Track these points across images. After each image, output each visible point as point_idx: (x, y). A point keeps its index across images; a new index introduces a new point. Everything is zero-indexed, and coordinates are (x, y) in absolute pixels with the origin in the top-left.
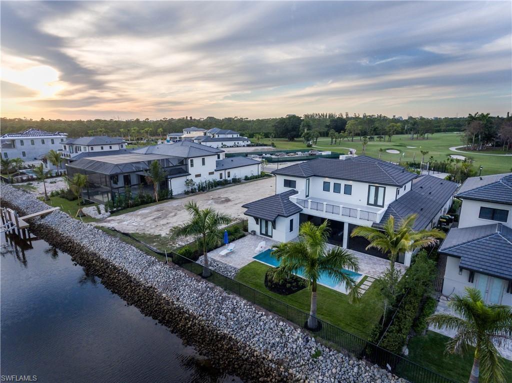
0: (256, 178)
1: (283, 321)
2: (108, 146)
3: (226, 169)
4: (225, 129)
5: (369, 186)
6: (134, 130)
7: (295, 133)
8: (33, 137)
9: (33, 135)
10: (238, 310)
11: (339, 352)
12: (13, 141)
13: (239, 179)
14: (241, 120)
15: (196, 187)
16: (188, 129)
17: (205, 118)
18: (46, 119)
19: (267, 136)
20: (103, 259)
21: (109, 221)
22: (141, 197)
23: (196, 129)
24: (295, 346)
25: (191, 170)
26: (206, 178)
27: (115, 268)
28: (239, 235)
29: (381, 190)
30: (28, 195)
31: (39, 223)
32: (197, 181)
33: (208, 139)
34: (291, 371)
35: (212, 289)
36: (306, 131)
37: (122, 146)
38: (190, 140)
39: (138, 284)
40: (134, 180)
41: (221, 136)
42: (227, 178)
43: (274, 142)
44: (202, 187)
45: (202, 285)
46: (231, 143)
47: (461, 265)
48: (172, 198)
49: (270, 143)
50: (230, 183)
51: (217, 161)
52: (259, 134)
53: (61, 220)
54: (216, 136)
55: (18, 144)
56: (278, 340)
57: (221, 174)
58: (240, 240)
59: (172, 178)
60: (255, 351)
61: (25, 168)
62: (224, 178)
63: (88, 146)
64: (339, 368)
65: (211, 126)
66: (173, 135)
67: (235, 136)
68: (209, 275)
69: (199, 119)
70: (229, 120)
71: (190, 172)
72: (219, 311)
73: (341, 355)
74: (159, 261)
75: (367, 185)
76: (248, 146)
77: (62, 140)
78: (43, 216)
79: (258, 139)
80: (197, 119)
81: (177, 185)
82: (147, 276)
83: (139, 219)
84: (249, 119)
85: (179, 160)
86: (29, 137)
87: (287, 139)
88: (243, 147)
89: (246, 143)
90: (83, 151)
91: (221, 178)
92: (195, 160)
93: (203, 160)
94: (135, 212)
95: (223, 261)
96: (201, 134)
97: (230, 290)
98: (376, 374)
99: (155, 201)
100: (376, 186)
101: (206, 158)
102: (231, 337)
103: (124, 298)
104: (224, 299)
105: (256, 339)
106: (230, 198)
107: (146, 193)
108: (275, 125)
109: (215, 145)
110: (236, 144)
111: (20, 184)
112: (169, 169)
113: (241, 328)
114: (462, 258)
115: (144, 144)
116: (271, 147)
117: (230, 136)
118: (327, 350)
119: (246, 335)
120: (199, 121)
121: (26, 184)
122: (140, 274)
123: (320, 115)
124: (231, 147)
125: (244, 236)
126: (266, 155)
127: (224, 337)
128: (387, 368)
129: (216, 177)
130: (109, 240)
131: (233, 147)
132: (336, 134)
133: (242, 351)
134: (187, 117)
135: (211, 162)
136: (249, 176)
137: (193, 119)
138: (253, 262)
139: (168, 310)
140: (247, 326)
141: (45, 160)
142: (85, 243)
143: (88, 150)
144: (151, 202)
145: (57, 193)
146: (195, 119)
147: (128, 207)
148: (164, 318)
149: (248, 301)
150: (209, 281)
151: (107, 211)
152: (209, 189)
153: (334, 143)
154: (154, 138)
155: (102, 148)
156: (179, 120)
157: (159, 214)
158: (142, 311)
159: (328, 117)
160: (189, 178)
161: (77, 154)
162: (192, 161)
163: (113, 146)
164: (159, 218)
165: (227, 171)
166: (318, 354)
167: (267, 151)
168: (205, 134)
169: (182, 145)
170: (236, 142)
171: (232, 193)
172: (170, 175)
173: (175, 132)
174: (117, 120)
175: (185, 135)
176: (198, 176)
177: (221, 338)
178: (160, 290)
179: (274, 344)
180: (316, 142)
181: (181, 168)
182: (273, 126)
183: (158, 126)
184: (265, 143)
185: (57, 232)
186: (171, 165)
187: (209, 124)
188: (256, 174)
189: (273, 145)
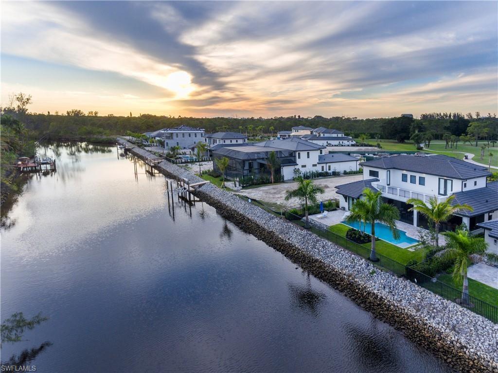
0: (354, 173)
1: (354, 255)
2: (235, 140)
3: (327, 163)
4: (331, 128)
5: (439, 179)
6: (250, 127)
7: (404, 135)
8: (184, 132)
9: (184, 130)
10: (326, 247)
11: (387, 272)
12: (172, 134)
13: (338, 173)
14: (348, 120)
15: (302, 175)
16: (297, 127)
17: (313, 117)
18: (183, 116)
19: (372, 136)
20: (241, 214)
21: (242, 192)
22: (262, 178)
23: (304, 128)
24: (360, 268)
25: (298, 161)
26: (310, 169)
27: (249, 220)
28: (332, 208)
29: (449, 183)
30: (188, 172)
31: (198, 190)
32: (303, 170)
33: (315, 138)
34: (356, 280)
35: (310, 235)
36: (417, 132)
37: (245, 141)
38: (298, 137)
39: (264, 230)
40: (256, 166)
41: (326, 135)
42: (328, 171)
43: (380, 143)
44: (307, 176)
45: (304, 232)
46: (336, 142)
47: (490, 234)
48: (284, 182)
49: (376, 144)
50: (330, 175)
51: (319, 156)
52: (364, 134)
53: (212, 189)
54: (322, 135)
55: (174, 136)
56: (350, 264)
57: (323, 167)
58: (333, 212)
59: (283, 166)
60: (335, 269)
61: (181, 154)
62: (325, 170)
63: (222, 139)
64: (385, 280)
65: (318, 125)
66: (283, 133)
67: (340, 135)
68: (310, 227)
69: (306, 117)
70: (337, 119)
71: (297, 163)
72: (314, 247)
73: (388, 274)
74: (276, 217)
75: (437, 178)
76: (353, 145)
77: (202, 134)
78: (200, 186)
79: (363, 139)
80: (305, 118)
81: (287, 172)
82: (269, 225)
83: (261, 193)
84: (357, 119)
85: (289, 152)
86: (182, 132)
87: (396, 141)
88: (348, 145)
89: (351, 143)
90: (218, 143)
91: (323, 170)
92: (302, 153)
93: (308, 153)
94: (258, 188)
95: (319, 221)
96: (308, 132)
97: (322, 236)
98: (408, 284)
99: (271, 183)
100: (445, 179)
101: (311, 153)
102: (321, 261)
103: (256, 236)
104: (318, 241)
105: (336, 263)
106: (329, 186)
107: (265, 176)
108: (383, 126)
109: (321, 143)
110: (341, 143)
111: (181, 165)
112: (282, 159)
113: (328, 257)
114: (492, 230)
115: (259, 140)
116: (376, 148)
117: (335, 135)
118: (380, 271)
119: (330, 260)
120: (307, 120)
121: (184, 165)
122: (264, 223)
123: (442, 114)
124: (335, 146)
125: (335, 210)
126: (368, 154)
127: (317, 261)
128: (414, 282)
129: (319, 169)
130: (243, 202)
131: (337, 146)
132: (453, 137)
133: (327, 268)
134: (295, 116)
135: (315, 156)
136: (348, 171)
137: (301, 117)
138: (340, 224)
139: (283, 245)
140: (331, 256)
141: (193, 149)
142: (228, 203)
143: (222, 142)
144: (269, 183)
145: (206, 172)
146: (303, 118)
147: (253, 184)
148: (280, 248)
149: (333, 242)
150: (309, 230)
151: (240, 186)
152: (312, 178)
153: (450, 146)
154: (266, 135)
155: (231, 141)
156: (288, 118)
157: (275, 191)
158: (267, 244)
159: (452, 117)
160: (297, 167)
161: (214, 145)
162: (299, 154)
163: (238, 140)
164: (275, 193)
165: (328, 165)
166: (374, 272)
167: (370, 151)
168: (312, 133)
169: (291, 141)
170: (341, 142)
171: (331, 182)
172: (283, 164)
173: (285, 130)
174: (236, 118)
175: (293, 133)
176: (304, 166)
177: (315, 261)
178: (277, 233)
179: (347, 266)
180: (429, 145)
181: (290, 159)
182: (381, 127)
183: (270, 124)
184: (370, 143)
185: (210, 197)
186: (283, 156)
187: (316, 123)
188: (354, 169)
189: (379, 146)
